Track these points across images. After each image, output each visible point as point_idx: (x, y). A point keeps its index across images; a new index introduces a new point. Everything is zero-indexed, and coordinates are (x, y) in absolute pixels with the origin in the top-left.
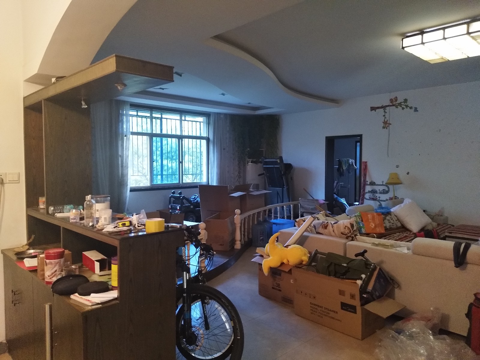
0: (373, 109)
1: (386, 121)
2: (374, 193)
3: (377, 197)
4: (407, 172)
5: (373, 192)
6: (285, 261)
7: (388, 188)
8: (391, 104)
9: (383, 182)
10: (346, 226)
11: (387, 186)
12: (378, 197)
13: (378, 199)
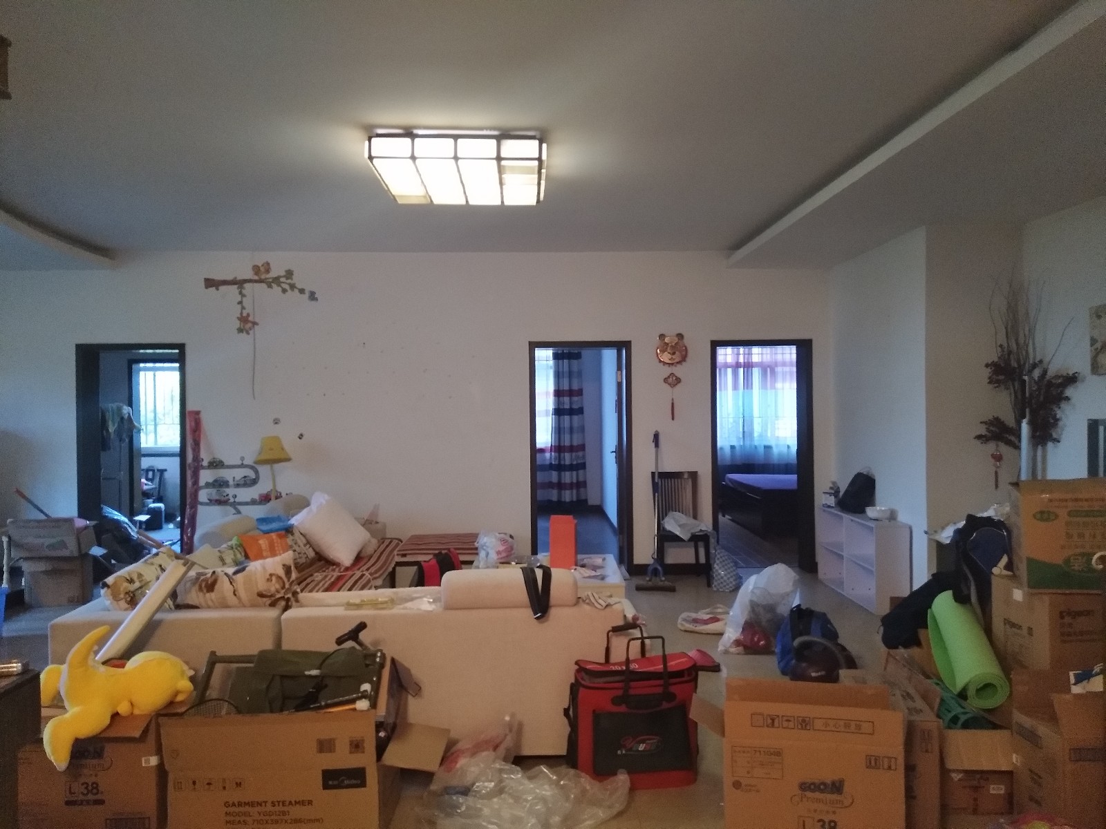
0: (210, 283)
1: (244, 315)
2: (220, 486)
3: (227, 495)
4: (298, 435)
5: (220, 484)
6: (123, 709)
7: (257, 472)
8: (256, 278)
9: (242, 459)
10: (271, 575)
11: (252, 467)
12: (230, 497)
13: (232, 500)
